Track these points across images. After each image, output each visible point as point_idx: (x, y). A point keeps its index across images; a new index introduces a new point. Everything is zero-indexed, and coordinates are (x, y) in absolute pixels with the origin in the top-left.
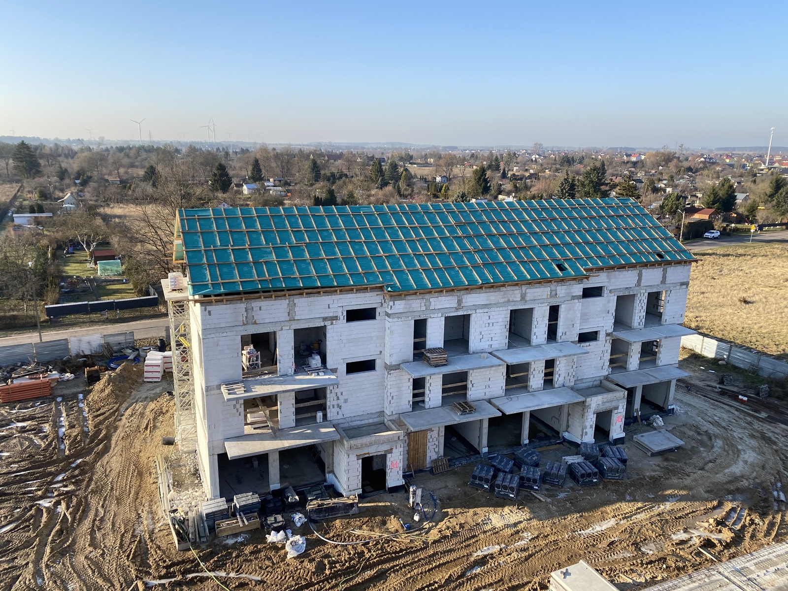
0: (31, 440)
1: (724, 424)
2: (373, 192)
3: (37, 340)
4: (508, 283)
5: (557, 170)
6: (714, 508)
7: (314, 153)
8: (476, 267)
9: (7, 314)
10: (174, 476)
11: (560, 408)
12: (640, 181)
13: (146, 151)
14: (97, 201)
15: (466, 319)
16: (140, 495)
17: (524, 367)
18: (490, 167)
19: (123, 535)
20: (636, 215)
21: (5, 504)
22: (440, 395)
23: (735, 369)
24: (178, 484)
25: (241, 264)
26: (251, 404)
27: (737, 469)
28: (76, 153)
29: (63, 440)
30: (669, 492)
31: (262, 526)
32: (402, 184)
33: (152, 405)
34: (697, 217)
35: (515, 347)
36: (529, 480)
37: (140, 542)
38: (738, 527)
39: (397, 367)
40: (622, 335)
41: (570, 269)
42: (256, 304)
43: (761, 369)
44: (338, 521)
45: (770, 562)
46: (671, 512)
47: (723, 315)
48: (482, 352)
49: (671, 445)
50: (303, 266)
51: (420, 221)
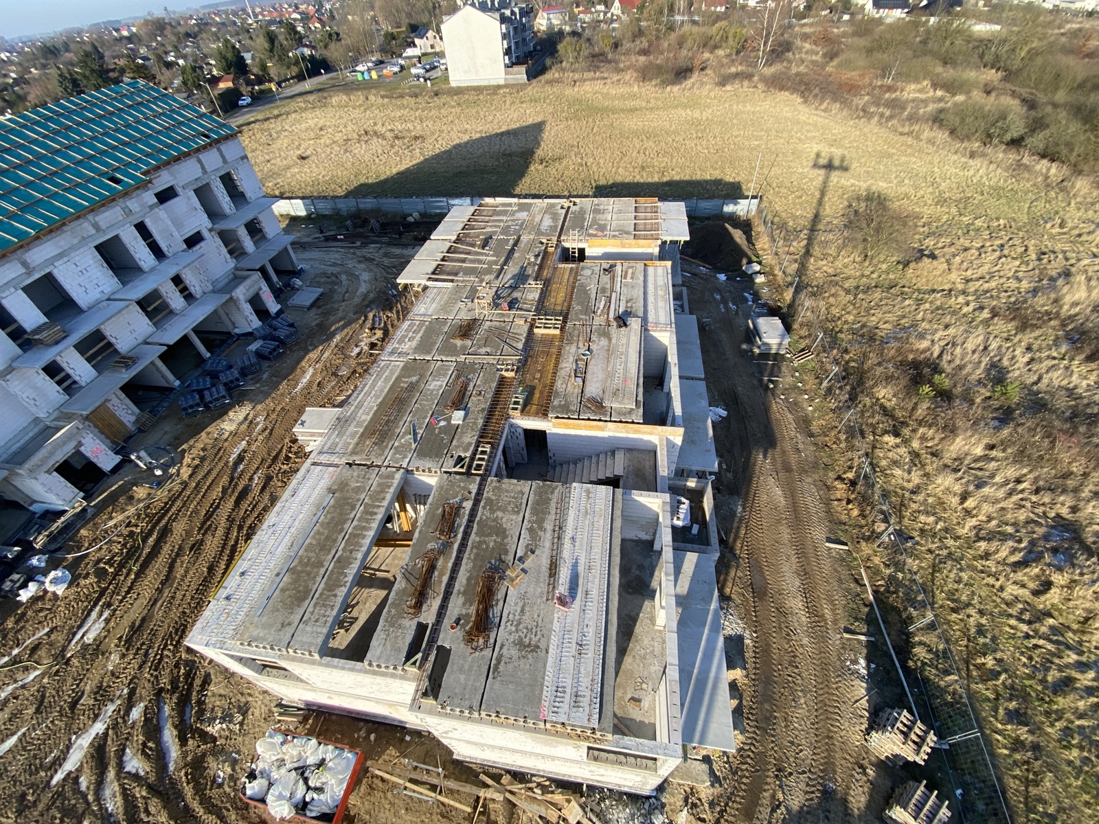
1: (339, 262)
4: (66, 218)
6: (364, 322)
8: (12, 216)
11: (215, 312)
12: (146, 59)
15: (49, 279)
17: (154, 295)
20: (156, 98)
22: (88, 366)
23: (325, 217)
27: (363, 288)
30: (333, 328)
31: (5, 597)
35: (130, 281)
36: (232, 382)
38: (382, 325)
39: (10, 369)
40: (223, 225)
41: (126, 179)
43: (340, 210)
44: (82, 531)
45: (404, 337)
46: (342, 340)
47: (293, 176)
48: (98, 302)
49: (315, 296)
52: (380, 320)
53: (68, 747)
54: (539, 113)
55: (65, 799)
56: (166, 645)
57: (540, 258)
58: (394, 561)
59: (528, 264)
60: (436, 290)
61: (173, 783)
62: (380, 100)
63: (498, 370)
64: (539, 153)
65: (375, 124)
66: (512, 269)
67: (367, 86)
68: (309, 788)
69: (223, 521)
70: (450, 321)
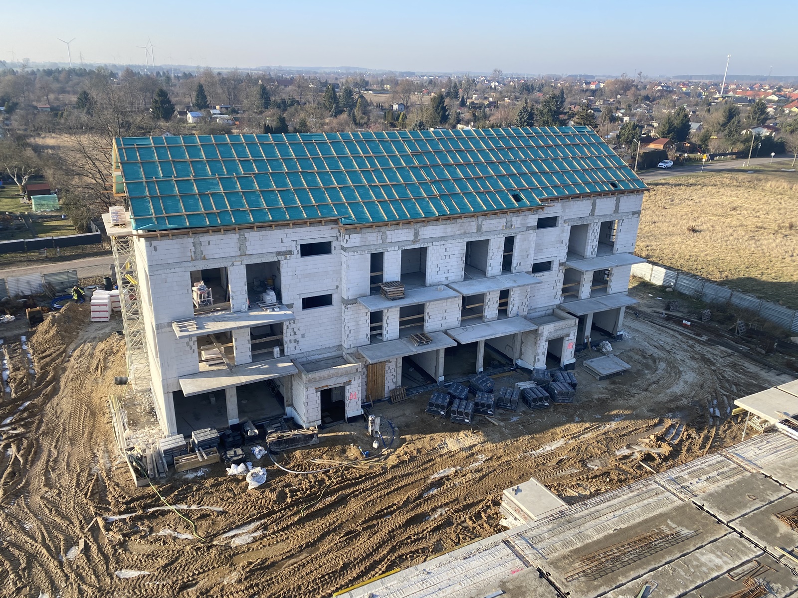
1: (668, 348)
2: (327, 121)
4: (465, 214)
5: (516, 98)
6: (655, 425)
7: (263, 78)
8: (432, 198)
10: (129, 415)
11: (514, 336)
12: (598, 110)
13: (77, 74)
14: (26, 130)
15: (423, 252)
16: (95, 435)
17: (479, 298)
18: (448, 94)
19: (79, 475)
20: (592, 144)
22: (397, 327)
23: (681, 295)
24: (134, 423)
25: (186, 196)
26: (205, 341)
27: (678, 389)
29: (7, 383)
30: (615, 412)
31: (222, 460)
32: (357, 112)
33: (102, 346)
34: (652, 146)
35: (471, 279)
36: (483, 405)
37: (97, 480)
38: (676, 442)
39: (354, 301)
40: (575, 264)
41: (525, 200)
42: (204, 239)
43: (705, 295)
44: (298, 452)
45: (702, 471)
46: (617, 430)
47: (672, 244)
48: (439, 284)
49: (619, 369)
50: (253, 198)
51: (375, 150)
52: (677, 434)
60: (786, 440)
69: (386, 530)
70: (785, 491)
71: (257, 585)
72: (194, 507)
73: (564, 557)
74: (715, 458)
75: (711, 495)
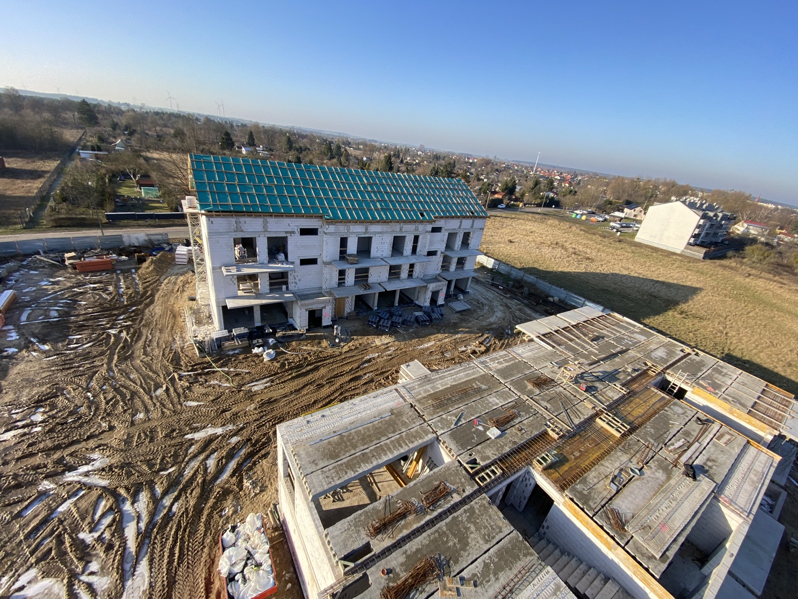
0: (100, 295)
1: (490, 299)
2: (325, 162)
3: (101, 234)
4: (394, 220)
5: (430, 162)
6: (480, 337)
7: (289, 132)
8: (377, 210)
9: (78, 217)
10: (196, 318)
11: (415, 288)
12: (471, 174)
13: (175, 117)
14: (140, 147)
15: (369, 239)
16: (175, 328)
17: (398, 267)
18: (394, 155)
19: (164, 349)
20: (464, 190)
21: (85, 332)
22: (353, 279)
23: (500, 274)
24: (199, 322)
25: (233, 194)
26: (242, 279)
27: (492, 320)
28: (124, 112)
29: (122, 296)
30: (460, 329)
31: (250, 345)
32: (343, 159)
33: (181, 278)
34: (496, 196)
35: (395, 256)
36: (396, 323)
37: (175, 353)
38: (488, 345)
39: (330, 263)
40: (448, 253)
41: (426, 216)
42: (242, 219)
43: (511, 274)
44: (294, 342)
45: (496, 359)
46: (460, 338)
47: (499, 247)
48: (377, 258)
49: (465, 308)
50: (273, 199)
51: (347, 179)
52: (489, 341)
53: (204, 427)
54: (700, 282)
55: (181, 448)
56: (270, 421)
57: (637, 373)
58: (388, 487)
59: (624, 371)
60: (537, 346)
61: (211, 491)
62: (578, 231)
63: (546, 425)
64: (684, 306)
65: (566, 241)
66: (607, 366)
67: (576, 221)
68: (242, 572)
69: (339, 384)
70: (534, 369)
71: (265, 411)
72: (232, 369)
73: (424, 398)
74: (504, 352)
75: (498, 370)
